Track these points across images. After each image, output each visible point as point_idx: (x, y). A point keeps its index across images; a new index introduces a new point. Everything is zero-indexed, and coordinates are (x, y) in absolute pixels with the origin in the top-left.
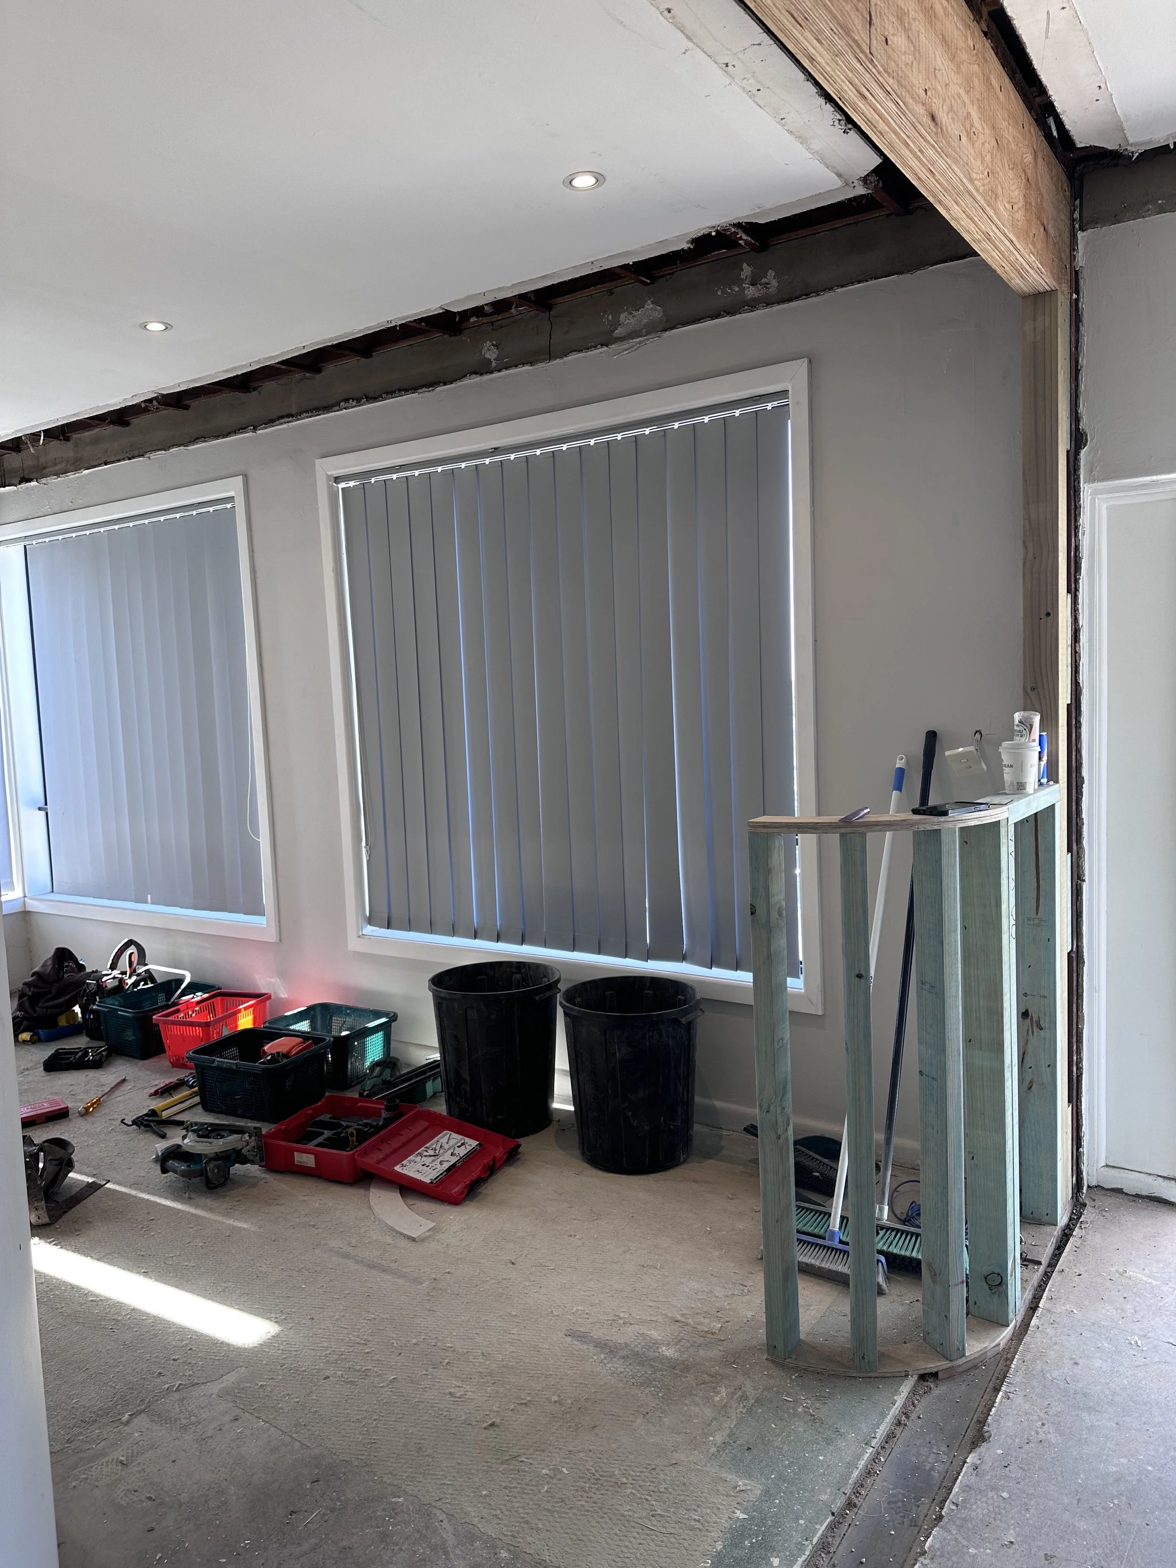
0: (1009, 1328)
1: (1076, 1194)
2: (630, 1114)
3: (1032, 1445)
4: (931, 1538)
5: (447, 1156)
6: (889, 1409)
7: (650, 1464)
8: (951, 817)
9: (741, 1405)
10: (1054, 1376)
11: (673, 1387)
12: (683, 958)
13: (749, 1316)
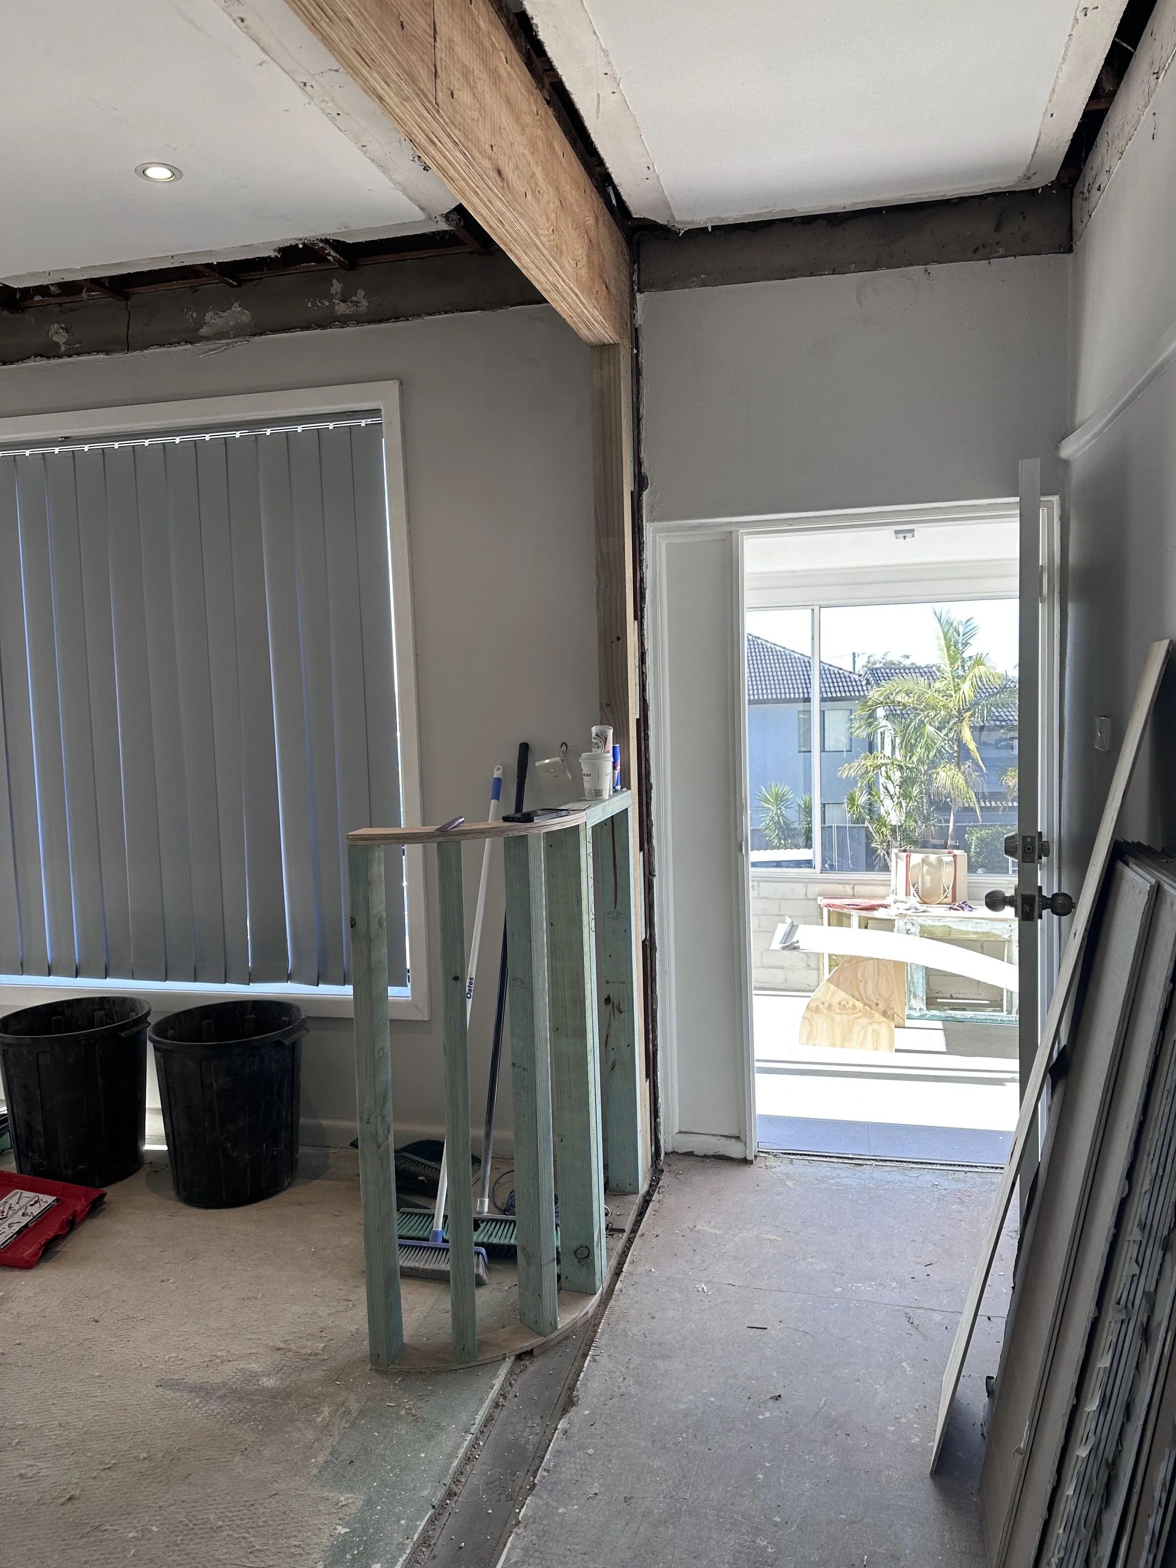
0: (596, 1296)
1: (655, 1162)
2: (229, 1145)
3: (615, 1400)
4: (525, 1507)
5: (18, 1217)
6: (488, 1393)
7: (248, 1501)
8: (536, 823)
9: (344, 1421)
10: (634, 1332)
11: (273, 1417)
12: (289, 978)
13: (353, 1330)
